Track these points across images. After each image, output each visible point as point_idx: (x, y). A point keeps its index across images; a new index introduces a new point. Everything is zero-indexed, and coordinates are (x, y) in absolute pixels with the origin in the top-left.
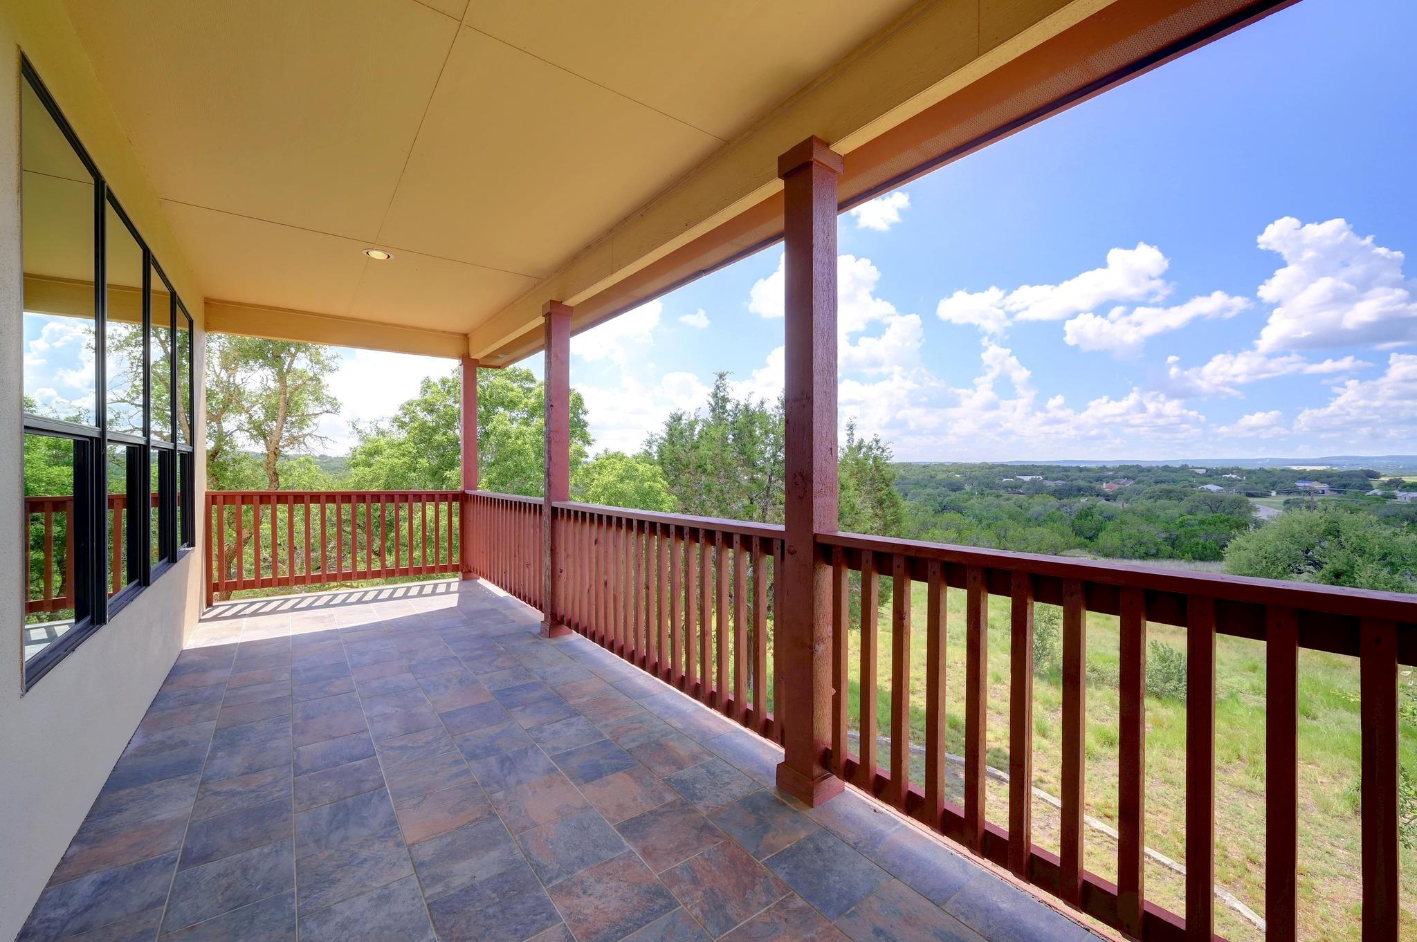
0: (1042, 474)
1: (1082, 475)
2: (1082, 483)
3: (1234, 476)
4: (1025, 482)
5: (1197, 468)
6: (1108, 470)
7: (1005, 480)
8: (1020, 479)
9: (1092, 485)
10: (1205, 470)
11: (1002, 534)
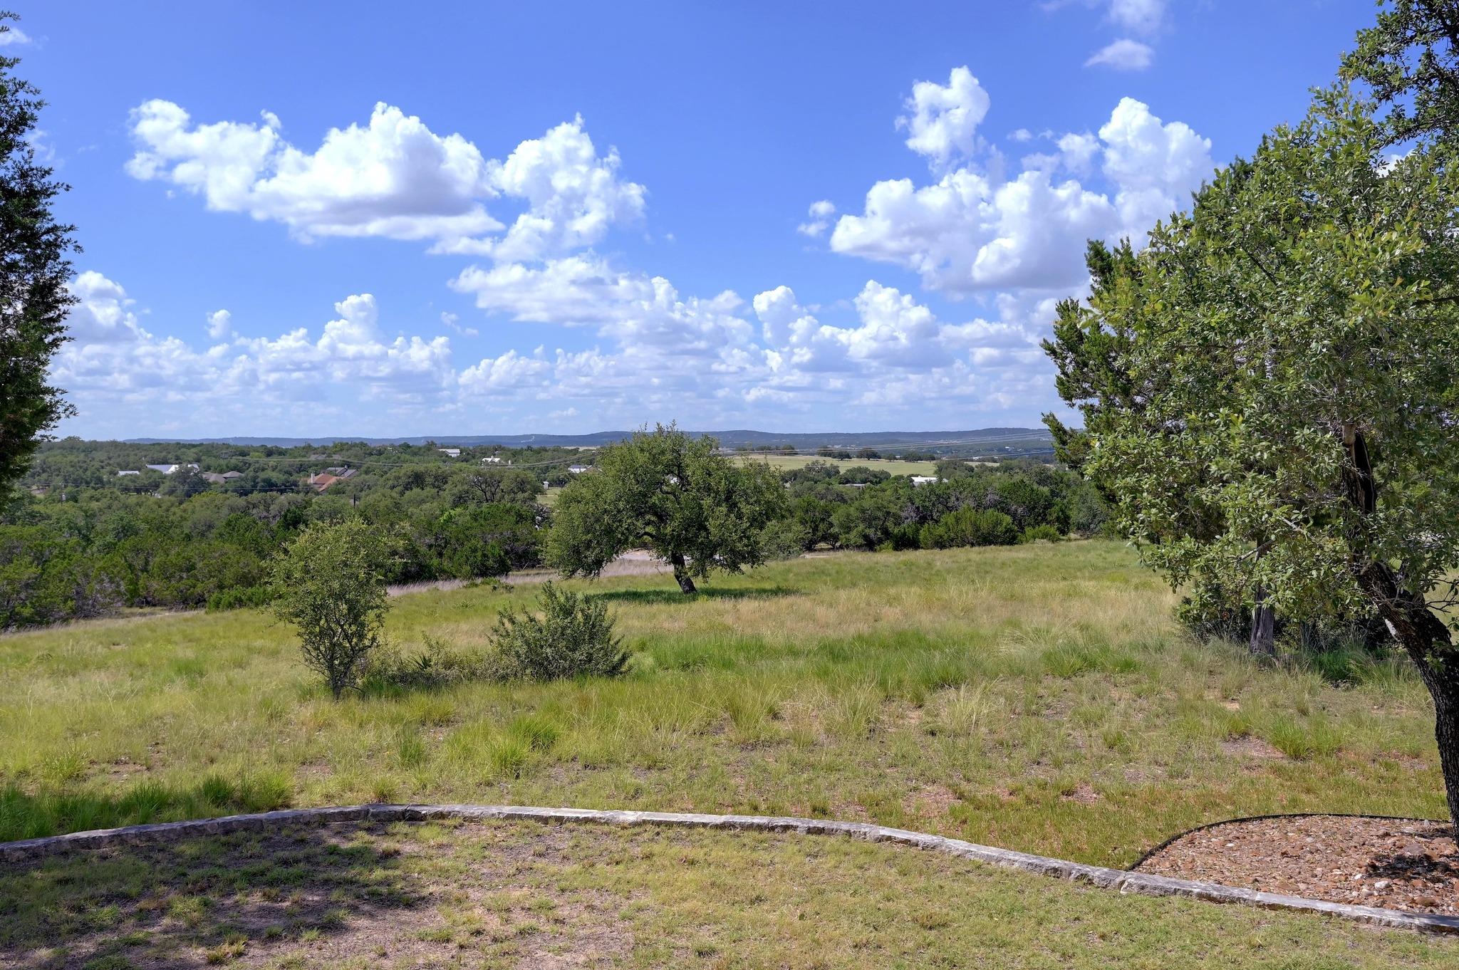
0: (198, 461)
1: (273, 461)
2: (275, 476)
3: (497, 460)
4: (165, 477)
5: (448, 447)
6: (315, 451)
7: (122, 473)
8: (154, 471)
9: (292, 478)
10: (458, 451)
11: (139, 563)
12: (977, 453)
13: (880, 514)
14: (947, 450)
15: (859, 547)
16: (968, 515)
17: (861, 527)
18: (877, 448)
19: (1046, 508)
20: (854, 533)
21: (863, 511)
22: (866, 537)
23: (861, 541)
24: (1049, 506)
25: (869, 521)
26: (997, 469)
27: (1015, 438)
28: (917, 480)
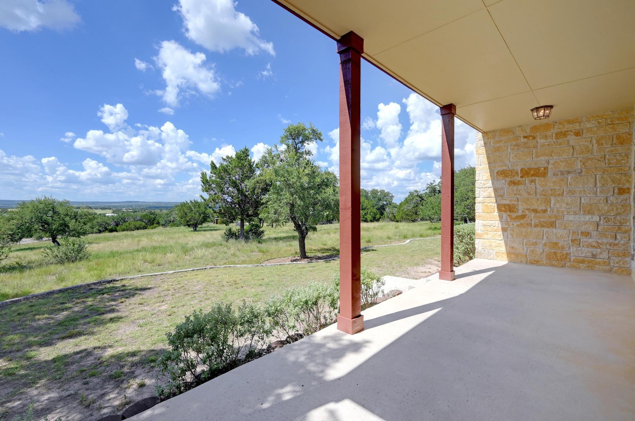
12: (124, 207)
13: (104, 223)
14: (114, 207)
15: (96, 233)
16: (133, 223)
17: (98, 227)
18: (90, 206)
19: (153, 220)
20: (95, 229)
21: (98, 223)
22: (99, 230)
23: (98, 231)
24: (154, 220)
25: (100, 225)
26: (132, 212)
27: (135, 204)
28: (107, 215)
